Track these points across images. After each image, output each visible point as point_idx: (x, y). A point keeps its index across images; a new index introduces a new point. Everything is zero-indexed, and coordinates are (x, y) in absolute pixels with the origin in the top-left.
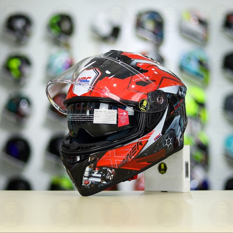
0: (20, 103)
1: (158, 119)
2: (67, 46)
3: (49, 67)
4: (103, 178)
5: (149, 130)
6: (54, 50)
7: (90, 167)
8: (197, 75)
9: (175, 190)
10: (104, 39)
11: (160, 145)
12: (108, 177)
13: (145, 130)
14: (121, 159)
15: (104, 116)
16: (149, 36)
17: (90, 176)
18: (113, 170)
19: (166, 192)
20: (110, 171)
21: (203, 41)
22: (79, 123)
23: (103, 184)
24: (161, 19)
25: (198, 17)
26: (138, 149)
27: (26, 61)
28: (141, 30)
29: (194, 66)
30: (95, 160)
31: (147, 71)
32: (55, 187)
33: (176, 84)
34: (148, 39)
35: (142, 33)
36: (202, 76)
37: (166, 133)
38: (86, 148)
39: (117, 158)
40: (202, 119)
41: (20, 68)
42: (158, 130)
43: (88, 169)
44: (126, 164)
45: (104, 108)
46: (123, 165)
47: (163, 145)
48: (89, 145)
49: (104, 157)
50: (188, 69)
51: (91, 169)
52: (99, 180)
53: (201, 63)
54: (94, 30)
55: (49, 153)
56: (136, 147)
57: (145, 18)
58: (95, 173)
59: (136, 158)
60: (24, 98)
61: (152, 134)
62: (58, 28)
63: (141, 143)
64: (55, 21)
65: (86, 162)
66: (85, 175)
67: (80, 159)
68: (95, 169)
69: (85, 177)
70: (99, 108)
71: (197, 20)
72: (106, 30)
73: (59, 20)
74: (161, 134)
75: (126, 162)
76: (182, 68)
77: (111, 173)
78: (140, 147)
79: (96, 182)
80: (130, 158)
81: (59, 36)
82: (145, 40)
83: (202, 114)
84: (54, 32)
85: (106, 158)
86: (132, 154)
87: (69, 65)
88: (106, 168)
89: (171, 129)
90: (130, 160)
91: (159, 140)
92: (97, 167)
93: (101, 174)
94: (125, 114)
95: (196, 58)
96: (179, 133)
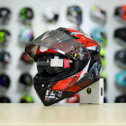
1: (85, 64)
2: (30, 25)
3: (20, 36)
4: (56, 96)
5: (80, 70)
6: (23, 27)
7: (49, 90)
8: (100, 41)
9: (95, 103)
10: (50, 21)
11: (87, 78)
12: (59, 96)
13: (78, 70)
14: (65, 85)
15: (56, 62)
17: (49, 95)
18: (62, 92)
19: (91, 104)
20: (60, 92)
21: (103, 22)
22: (43, 66)
23: (56, 99)
24: (81, 10)
25: (100, 9)
26: (75, 80)
28: (70, 17)
29: (98, 36)
30: (52, 86)
31: (79, 38)
32: (23, 101)
33: (95, 45)
34: (74, 21)
36: (103, 41)
37: (90, 71)
38: (47, 80)
39: (63, 85)
41: (4, 37)
42: (85, 70)
43: (48, 91)
44: (68, 88)
45: (56, 58)
47: (88, 78)
48: (48, 78)
51: (49, 91)
52: (54, 97)
53: (103, 34)
54: (45, 17)
55: (20, 83)
56: (74, 79)
57: (72, 10)
58: (52, 93)
59: (74, 85)
60: (6, 53)
61: (82, 72)
62: (24, 15)
63: (76, 77)
64: (23, 12)
65: (47, 88)
66: (46, 94)
67: (44, 86)
68: (51, 91)
69: (46, 95)
70: (54, 58)
71: (100, 11)
72: (51, 16)
73: (25, 11)
74: (87, 72)
75: (68, 87)
77: (60, 93)
78: (76, 79)
79: (52, 98)
80: (71, 85)
81: (26, 20)
82: (72, 22)
83: (103, 62)
84: (23, 17)
85: (57, 85)
86: (71, 83)
87: (31, 36)
88: (57, 91)
89: (93, 69)
90: (70, 86)
91: (86, 75)
92: (53, 90)
93: (55, 94)
94: (67, 61)
95: (99, 31)
96: (97, 71)
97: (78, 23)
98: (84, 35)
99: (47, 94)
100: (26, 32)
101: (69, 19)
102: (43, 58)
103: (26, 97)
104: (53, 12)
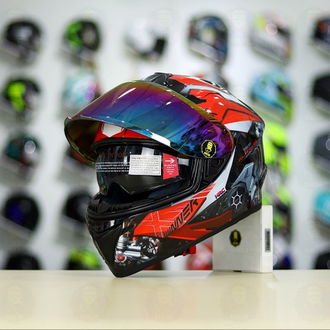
0: (25, 146)
1: (220, 168)
2: (91, 65)
3: (65, 95)
4: (144, 252)
5: (207, 182)
6: (73, 71)
7: (125, 236)
8: (276, 106)
10: (144, 56)
11: (225, 204)
12: (151, 250)
13: (202, 183)
14: (166, 224)
15: (144, 164)
16: (207, 51)
17: (125, 249)
18: (157, 240)
19: (240, 271)
20: (153, 241)
21: (284, 58)
22: (113, 175)
23: (144, 260)
25: (276, 25)
26: (192, 210)
27: (33, 87)
28: (196, 43)
29: (271, 94)
30: (132, 226)
31: (205, 101)
32: (73, 265)
34: (206, 56)
35: (197, 47)
36: (282, 108)
37: (232, 187)
38: (119, 209)
39: (162, 224)
40: (283, 169)
41: (24, 97)
42: (220, 184)
43: (121, 239)
44: (175, 231)
45: (148, 154)
46: (172, 233)
47: (229, 205)
49: (144, 221)
50: (262, 98)
51: (126, 239)
52: (138, 255)
53: (281, 90)
54: (130, 43)
55: (66, 217)
56: (189, 207)
57: (201, 25)
58: (132, 245)
59: (190, 223)
60: (30, 139)
61: (211, 189)
62: (78, 40)
63: (195, 202)
64: (74, 30)
65: (119, 230)
66: (118, 247)
68: (131, 240)
69: (118, 250)
70: (140, 154)
71: (275, 28)
72: (146, 42)
73: (79, 28)
74: (225, 189)
75: (175, 229)
76: (253, 97)
77: (154, 244)
78: (195, 207)
79: (134, 257)
80: (181, 223)
81: (80, 52)
82: (202, 57)
83: (282, 162)
84: (73, 45)
85: (146, 223)
86: (183, 218)
87: (93, 93)
88: (147, 238)
89: (240, 182)
90: (180, 226)
91: (222, 198)
92: (135, 236)
93: (140, 245)
94: (173, 161)
95: (274, 82)
96: (252, 187)
97: (217, 61)
98: (218, 94)
99: (120, 245)
100: (82, 84)
101: (194, 49)
102: (112, 151)
103: (80, 254)
104: (152, 32)
